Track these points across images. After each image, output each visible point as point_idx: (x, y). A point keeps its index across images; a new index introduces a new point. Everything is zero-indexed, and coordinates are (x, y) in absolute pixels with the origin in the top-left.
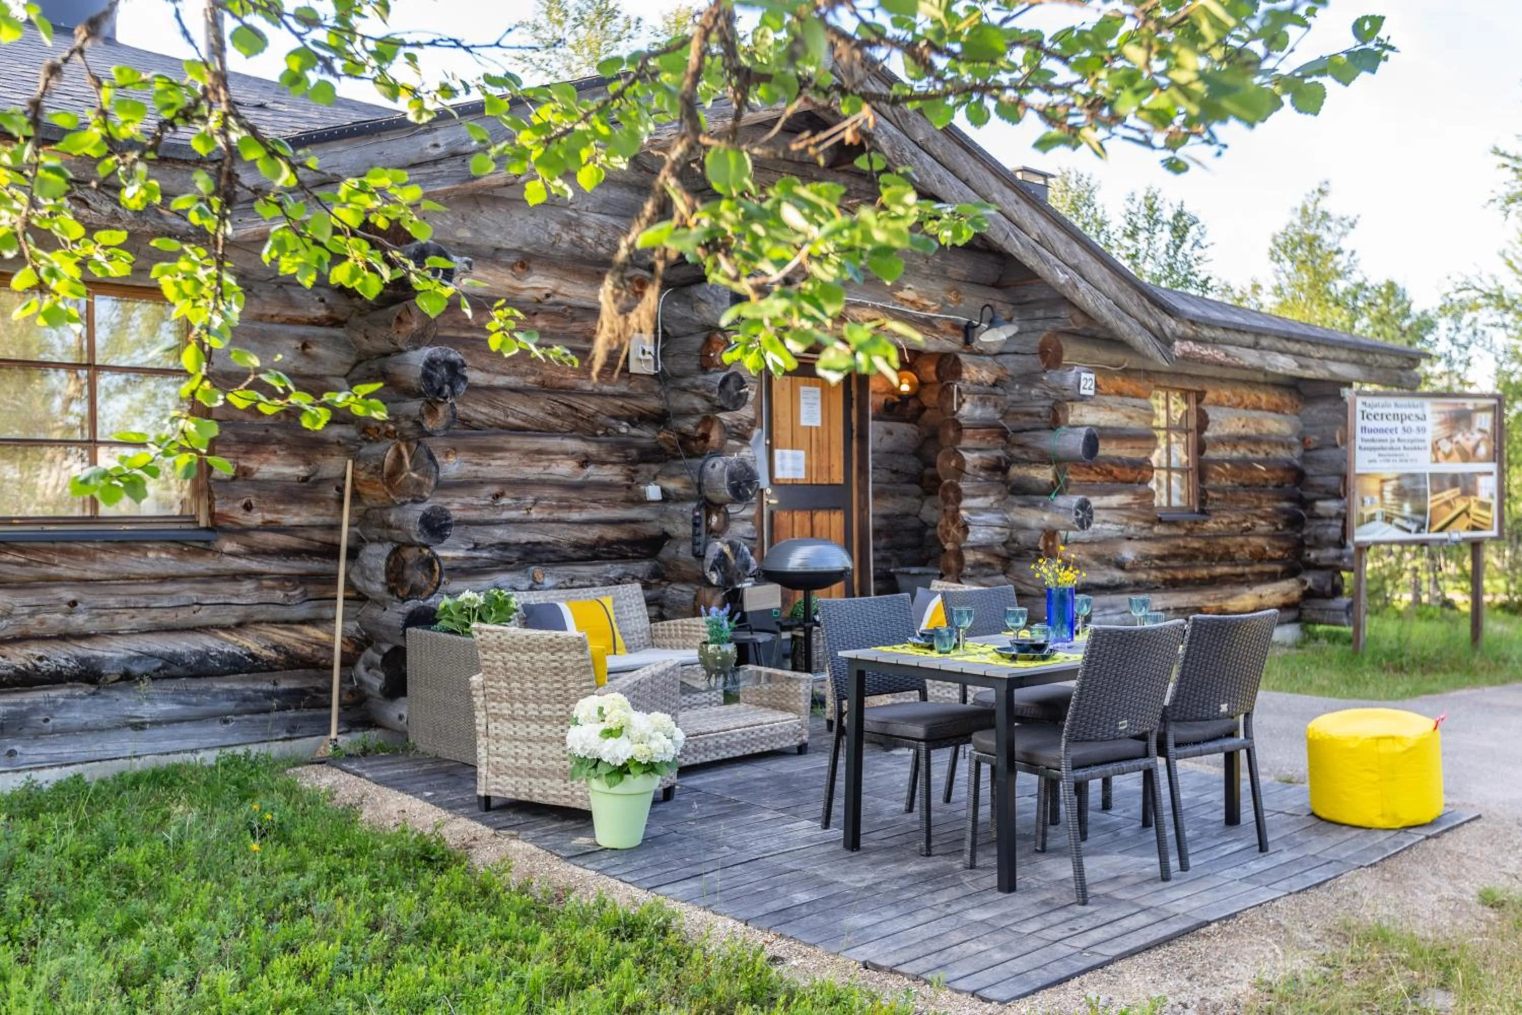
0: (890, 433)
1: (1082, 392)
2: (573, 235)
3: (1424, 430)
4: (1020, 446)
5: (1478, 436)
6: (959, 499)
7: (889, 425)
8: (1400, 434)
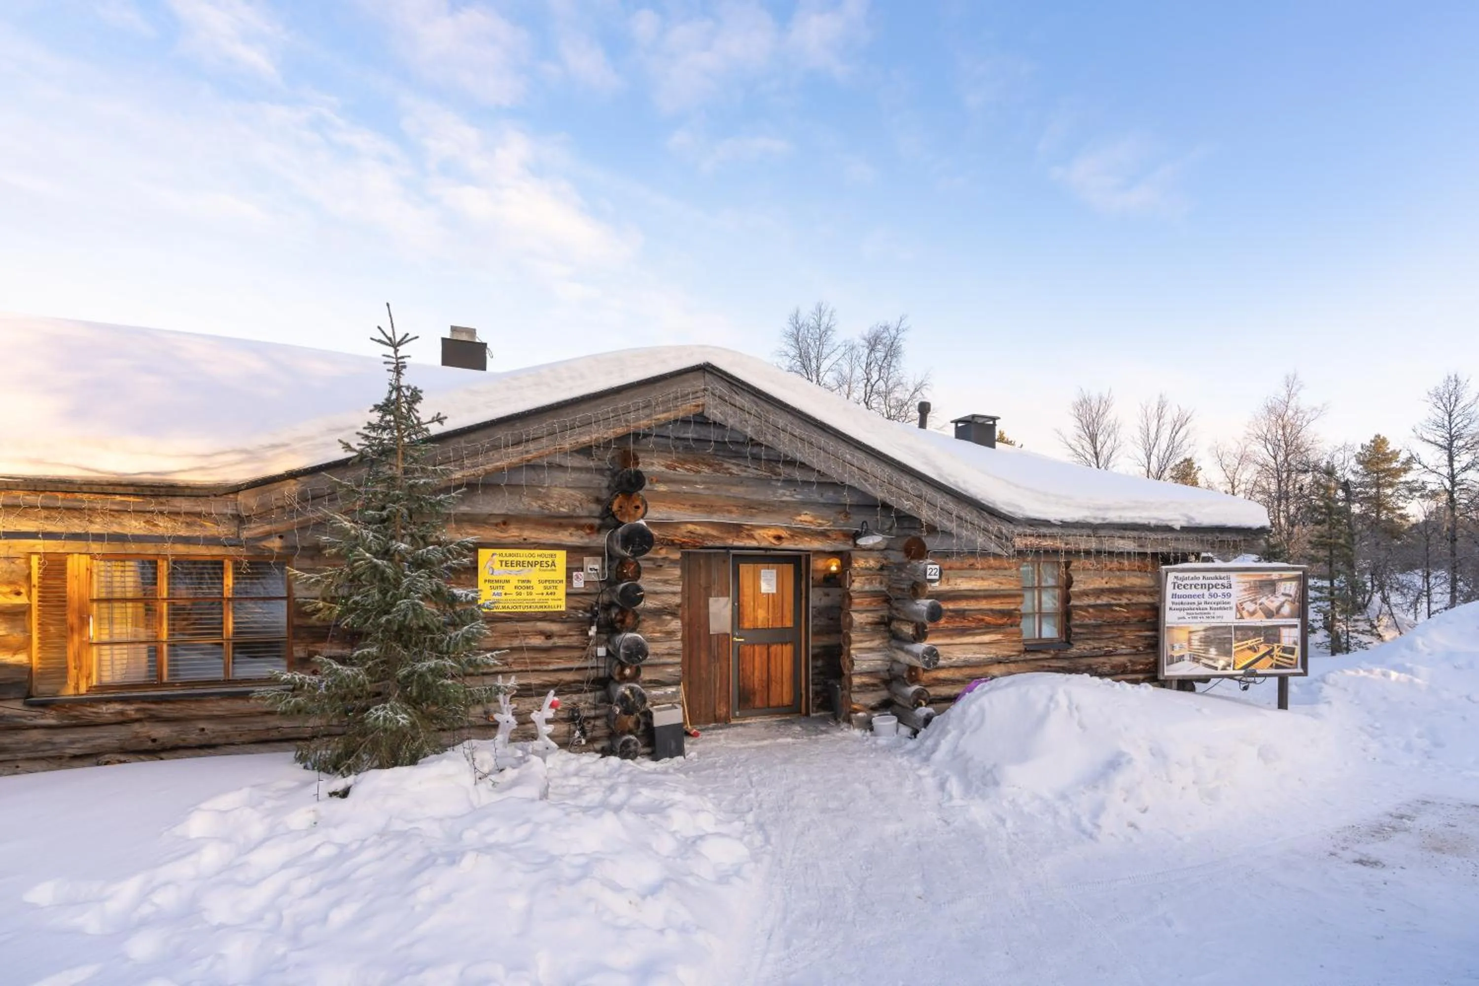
0: (827, 595)
1: (928, 577)
2: (540, 503)
3: (1229, 595)
4: (897, 609)
5: (1283, 599)
6: (850, 644)
7: (826, 590)
8: (1207, 599)
